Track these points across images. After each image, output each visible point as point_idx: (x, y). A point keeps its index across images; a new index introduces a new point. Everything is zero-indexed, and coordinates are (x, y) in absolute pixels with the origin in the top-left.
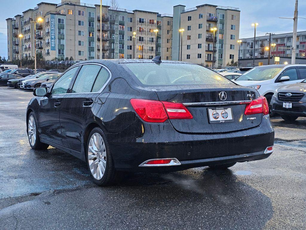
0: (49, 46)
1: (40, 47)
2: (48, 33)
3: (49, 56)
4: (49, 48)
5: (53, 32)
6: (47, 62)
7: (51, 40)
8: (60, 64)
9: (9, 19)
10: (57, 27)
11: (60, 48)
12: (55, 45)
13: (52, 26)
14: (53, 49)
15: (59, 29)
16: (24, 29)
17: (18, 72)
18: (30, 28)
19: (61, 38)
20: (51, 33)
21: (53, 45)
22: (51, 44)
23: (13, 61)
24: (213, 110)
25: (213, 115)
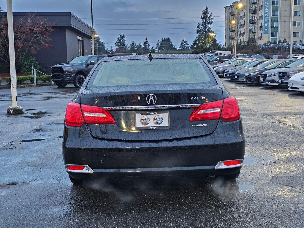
0: (262, 30)
1: (253, 31)
2: (262, 16)
3: (261, 40)
4: (262, 32)
5: (266, 15)
6: (258, 46)
7: (264, 24)
8: (271, 48)
9: (227, 6)
10: (271, 10)
11: (273, 31)
12: (268, 28)
13: (266, 9)
14: (266, 32)
15: (273, 11)
16: (240, 14)
17: (218, 59)
18: (245, 14)
19: (275, 20)
20: (265, 16)
21: (266, 29)
22: (264, 27)
23: (228, 47)
24: (142, 114)
25: (142, 120)
